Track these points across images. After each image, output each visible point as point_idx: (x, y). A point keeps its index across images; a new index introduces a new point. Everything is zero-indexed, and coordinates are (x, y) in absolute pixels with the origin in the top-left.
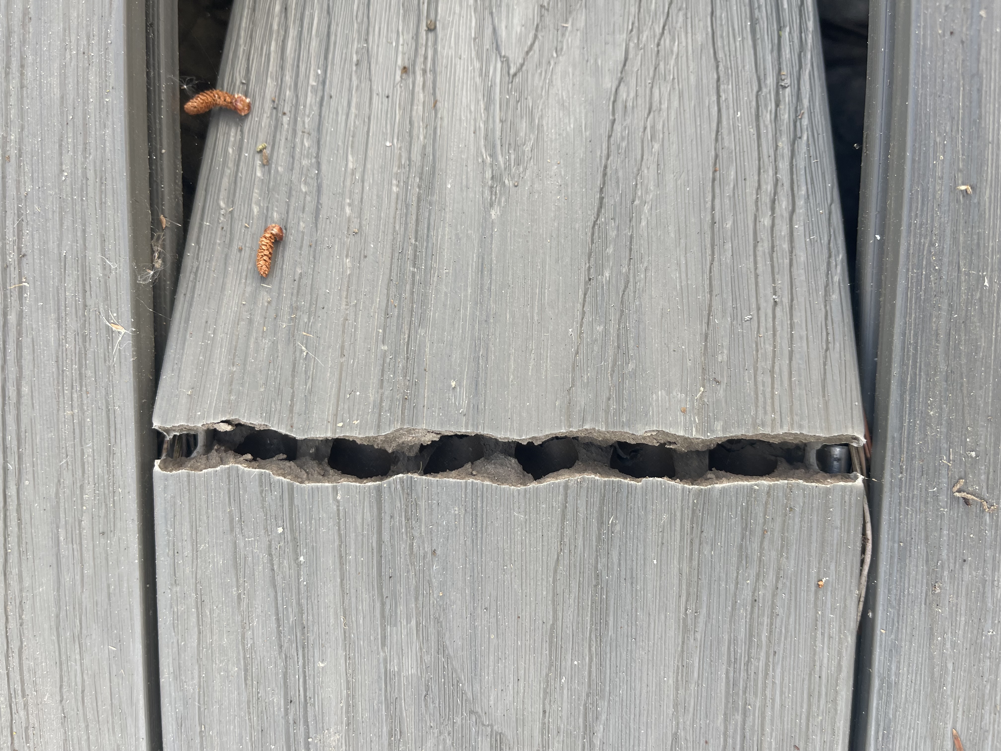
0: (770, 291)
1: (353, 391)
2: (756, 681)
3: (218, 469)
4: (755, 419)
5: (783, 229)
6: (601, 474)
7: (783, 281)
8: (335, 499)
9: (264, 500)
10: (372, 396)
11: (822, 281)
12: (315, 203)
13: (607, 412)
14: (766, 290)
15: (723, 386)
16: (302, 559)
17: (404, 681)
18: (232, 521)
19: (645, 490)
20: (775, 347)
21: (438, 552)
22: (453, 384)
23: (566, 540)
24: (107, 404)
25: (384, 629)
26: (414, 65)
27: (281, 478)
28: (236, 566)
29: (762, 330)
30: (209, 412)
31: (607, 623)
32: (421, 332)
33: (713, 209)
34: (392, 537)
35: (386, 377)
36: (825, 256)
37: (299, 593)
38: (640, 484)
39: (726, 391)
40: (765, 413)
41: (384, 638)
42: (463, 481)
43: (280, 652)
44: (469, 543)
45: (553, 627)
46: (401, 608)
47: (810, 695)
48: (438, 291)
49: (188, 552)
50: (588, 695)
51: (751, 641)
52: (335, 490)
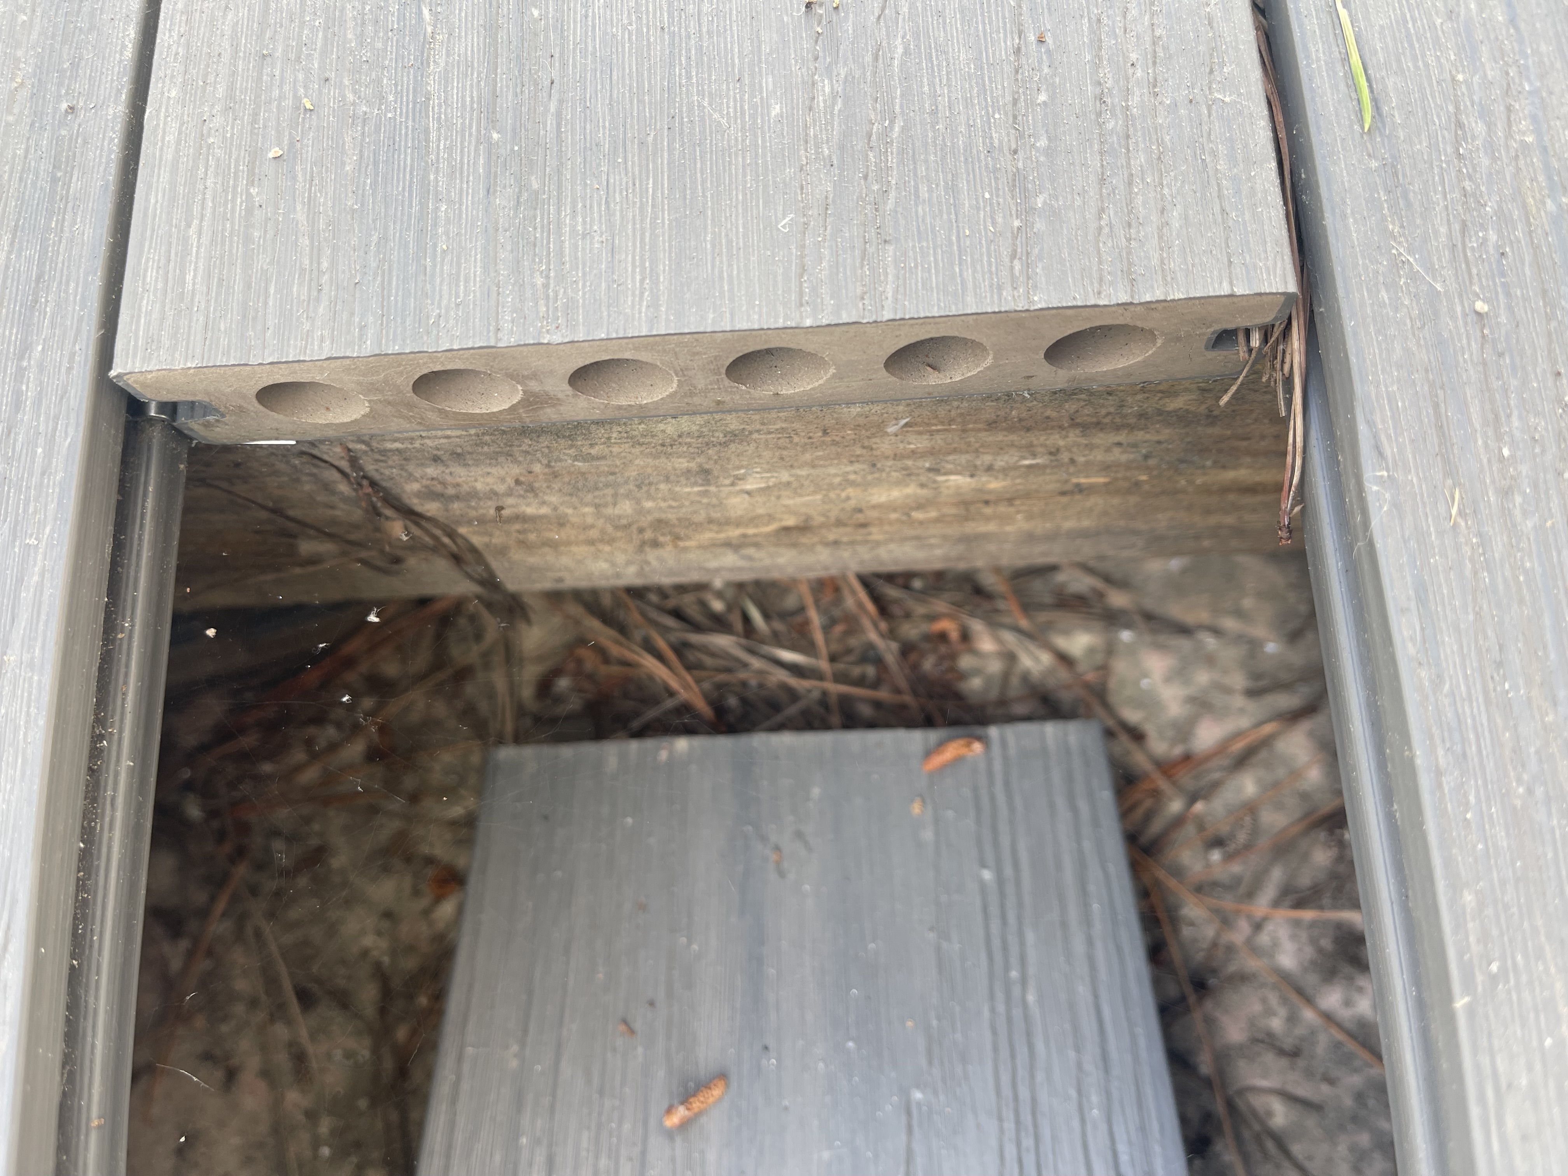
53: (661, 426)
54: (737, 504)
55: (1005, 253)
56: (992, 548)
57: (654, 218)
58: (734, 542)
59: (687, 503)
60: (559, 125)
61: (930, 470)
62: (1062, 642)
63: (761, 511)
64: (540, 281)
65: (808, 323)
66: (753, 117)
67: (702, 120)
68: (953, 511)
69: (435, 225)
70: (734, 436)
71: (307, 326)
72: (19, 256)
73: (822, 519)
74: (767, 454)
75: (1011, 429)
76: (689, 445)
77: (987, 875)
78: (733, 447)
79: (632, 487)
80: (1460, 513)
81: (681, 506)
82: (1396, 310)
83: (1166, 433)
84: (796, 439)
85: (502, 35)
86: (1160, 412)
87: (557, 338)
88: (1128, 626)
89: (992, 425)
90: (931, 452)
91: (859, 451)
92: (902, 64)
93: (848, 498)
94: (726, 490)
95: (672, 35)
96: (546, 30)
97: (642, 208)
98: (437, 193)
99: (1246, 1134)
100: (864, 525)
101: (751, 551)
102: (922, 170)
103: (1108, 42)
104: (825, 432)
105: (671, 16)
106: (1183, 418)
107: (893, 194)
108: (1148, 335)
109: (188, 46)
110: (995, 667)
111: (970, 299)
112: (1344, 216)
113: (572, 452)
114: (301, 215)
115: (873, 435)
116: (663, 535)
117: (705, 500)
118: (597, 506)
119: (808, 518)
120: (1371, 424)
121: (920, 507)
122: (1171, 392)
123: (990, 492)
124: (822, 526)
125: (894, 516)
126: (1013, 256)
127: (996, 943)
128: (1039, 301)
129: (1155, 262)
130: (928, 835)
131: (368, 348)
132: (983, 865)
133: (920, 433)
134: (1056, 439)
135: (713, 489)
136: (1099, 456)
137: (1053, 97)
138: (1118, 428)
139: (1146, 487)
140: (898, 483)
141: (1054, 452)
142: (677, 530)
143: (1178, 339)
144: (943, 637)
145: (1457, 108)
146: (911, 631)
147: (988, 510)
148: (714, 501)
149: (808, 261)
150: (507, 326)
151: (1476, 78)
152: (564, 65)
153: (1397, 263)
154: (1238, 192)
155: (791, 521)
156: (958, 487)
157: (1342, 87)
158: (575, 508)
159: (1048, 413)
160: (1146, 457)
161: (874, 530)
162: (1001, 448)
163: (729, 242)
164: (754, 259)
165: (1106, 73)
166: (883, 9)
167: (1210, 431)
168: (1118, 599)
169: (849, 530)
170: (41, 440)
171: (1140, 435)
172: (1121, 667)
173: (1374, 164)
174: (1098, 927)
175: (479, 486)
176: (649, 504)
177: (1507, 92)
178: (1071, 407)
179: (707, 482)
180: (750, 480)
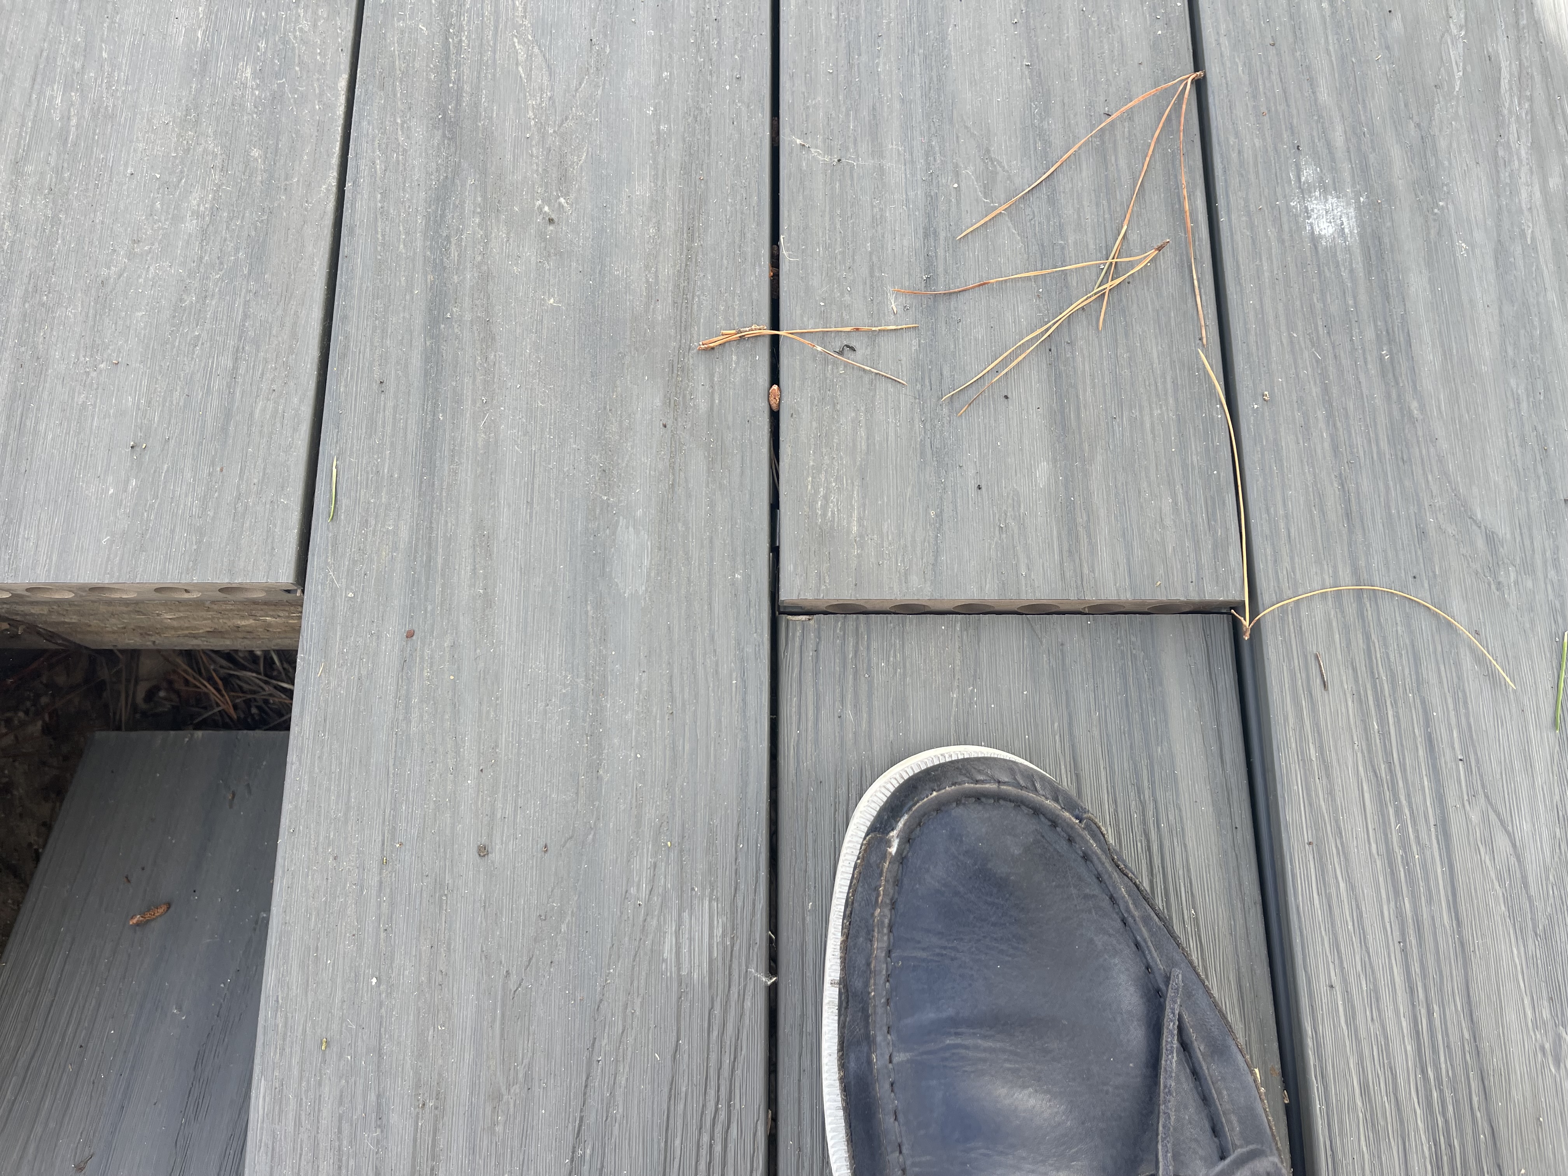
55: (187, 559)
57: (55, 535)
60: (25, 491)
66: (102, 494)
82: (322, 593)
92: (165, 476)
96: (26, 447)
97: (51, 529)
102: (163, 522)
103: (246, 474)
105: (77, 446)
107: (150, 531)
126: (190, 561)
129: (242, 568)
145: (367, 513)
149: (111, 557)
151: (378, 502)
152: (31, 464)
153: (327, 576)
157: (327, 502)
163: (82, 546)
164: (91, 555)
165: (243, 487)
166: (162, 450)
173: (330, 535)
177: (388, 509)
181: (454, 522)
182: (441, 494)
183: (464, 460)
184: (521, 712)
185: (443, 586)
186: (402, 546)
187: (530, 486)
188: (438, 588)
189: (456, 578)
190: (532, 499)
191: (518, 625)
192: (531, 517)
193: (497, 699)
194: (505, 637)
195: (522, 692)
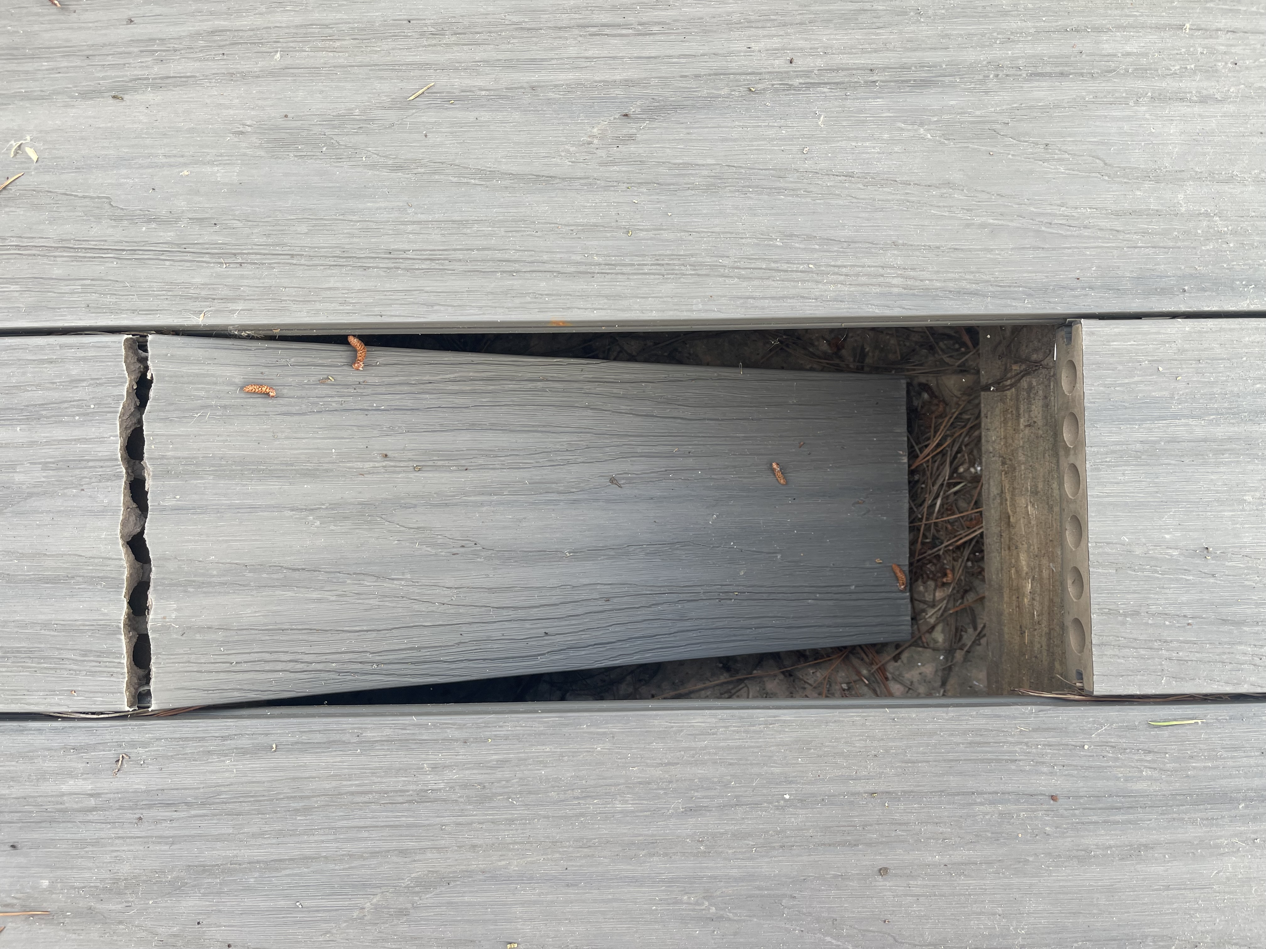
0: (239, 660)
1: (172, 443)
2: (21, 662)
3: (126, 372)
4: (160, 654)
5: (280, 666)
6: (127, 578)
7: (245, 667)
8: (111, 436)
9: (109, 397)
10: (170, 454)
11: (246, 687)
12: (294, 412)
13: (163, 578)
14: (239, 658)
15: (180, 637)
16: (77, 418)
17: (11, 475)
18: (97, 379)
19: (120, 600)
20: (205, 663)
21: (82, 492)
22: (178, 497)
23: (92, 560)
24: (160, 310)
25: (40, 463)
26: (390, 461)
27: (122, 406)
28: (72, 381)
29: (215, 657)
30: (157, 366)
31: (47, 583)
32: (211, 477)
33: (291, 630)
34: (91, 467)
35: (182, 460)
36: (262, 689)
37: (58, 416)
38: (123, 597)
39: (177, 639)
40: (163, 659)
41: (35, 463)
42: (122, 505)
43: (25, 406)
44: (89, 509)
45: (45, 555)
46: (51, 473)
47: (15, 690)
48: (237, 484)
49: (79, 354)
50: (8, 574)
51: (41, 658)
52: (116, 436)
53: (1056, 483)
54: (1022, 501)
55: (1111, 607)
56: (996, 599)
57: (1128, 496)
58: (1004, 495)
59: (1023, 482)
60: (1165, 464)
61: (1034, 577)
62: (939, 628)
63: (1018, 509)
64: (1108, 460)
65: (1089, 545)
66: (1165, 529)
67: (1165, 512)
68: (1015, 584)
69: (1130, 424)
70: (1051, 508)
71: (1095, 384)
72: (1128, 280)
73: (1013, 533)
74: (1043, 518)
75: (1049, 607)
76: (1048, 490)
77: (853, 587)
78: (1047, 506)
79: (1031, 464)
80: (1021, 731)
81: (1021, 480)
82: (1086, 722)
83: (1045, 663)
84: (1049, 530)
85: (1202, 443)
86: (1054, 660)
87: (1088, 466)
88: (946, 658)
89: (1051, 601)
90: (1041, 578)
91: (1043, 552)
92: (1182, 578)
93: (1023, 544)
94: (1028, 498)
95: (1199, 502)
96: (1204, 458)
97: (1134, 492)
98: (1142, 424)
99: (730, 687)
100: (1009, 548)
101: (998, 500)
102: (1142, 583)
103: (1187, 646)
104: (1051, 541)
105: (1206, 501)
106: (1051, 668)
107: (1133, 573)
108: (1081, 651)
109: (1207, 332)
110: (929, 597)
111: (1095, 595)
112: (1118, 711)
113: (1047, 448)
114: (1136, 379)
115: (1049, 558)
116: (1008, 468)
117: (1024, 489)
118: (1023, 447)
119: (1014, 527)
120: (1049, 710)
121: (1017, 571)
122: (1062, 663)
123: (1023, 599)
124: (1010, 533)
125: (1013, 561)
126: (1109, 609)
127: (829, 590)
128: (1094, 616)
129: (1106, 653)
130: (868, 565)
131: (1087, 404)
132: (856, 587)
133: (1049, 575)
134: (1044, 623)
135: (1029, 494)
136: (1037, 639)
137: (1167, 626)
138: (1048, 646)
139: (1022, 658)
140: (1028, 565)
141: (1039, 623)
142: (1010, 474)
143: (1080, 660)
144: (945, 575)
145: (1156, 752)
146: (947, 561)
147: (1014, 598)
148: (1023, 493)
149: (1111, 545)
150: (1093, 449)
151: (1166, 760)
152: (1189, 465)
153: (1102, 725)
154: (1129, 681)
155: (1012, 520)
156: (1025, 587)
157: (1165, 718)
158: (1022, 438)
159: (1055, 621)
160: (1036, 657)
161: (1007, 552)
162: (1041, 604)
163: (1118, 521)
164: (1112, 528)
165: (1175, 644)
166: (1205, 573)
167: (1046, 679)
168: (959, 655)
169: (1007, 542)
170: (1060, 299)
171: (1045, 654)
172: (928, 653)
173: (1137, 723)
174: (834, 630)
175: (1034, 407)
176: (1023, 467)
177: (1161, 769)
178: (1057, 628)
179: (1032, 492)
180: (1032, 509)
181: (1151, 826)
182: (1175, 813)
183: (1204, 829)
184: (994, 894)
185: (1096, 823)
186: (1129, 785)
187: (1183, 887)
188: (1094, 819)
189: (1103, 832)
190: (1172, 889)
191: (1064, 887)
192: (1156, 890)
193: (1003, 873)
194: (1055, 876)
195: (1010, 894)
